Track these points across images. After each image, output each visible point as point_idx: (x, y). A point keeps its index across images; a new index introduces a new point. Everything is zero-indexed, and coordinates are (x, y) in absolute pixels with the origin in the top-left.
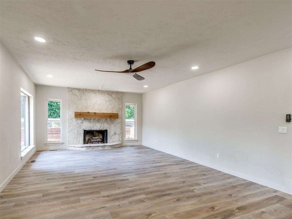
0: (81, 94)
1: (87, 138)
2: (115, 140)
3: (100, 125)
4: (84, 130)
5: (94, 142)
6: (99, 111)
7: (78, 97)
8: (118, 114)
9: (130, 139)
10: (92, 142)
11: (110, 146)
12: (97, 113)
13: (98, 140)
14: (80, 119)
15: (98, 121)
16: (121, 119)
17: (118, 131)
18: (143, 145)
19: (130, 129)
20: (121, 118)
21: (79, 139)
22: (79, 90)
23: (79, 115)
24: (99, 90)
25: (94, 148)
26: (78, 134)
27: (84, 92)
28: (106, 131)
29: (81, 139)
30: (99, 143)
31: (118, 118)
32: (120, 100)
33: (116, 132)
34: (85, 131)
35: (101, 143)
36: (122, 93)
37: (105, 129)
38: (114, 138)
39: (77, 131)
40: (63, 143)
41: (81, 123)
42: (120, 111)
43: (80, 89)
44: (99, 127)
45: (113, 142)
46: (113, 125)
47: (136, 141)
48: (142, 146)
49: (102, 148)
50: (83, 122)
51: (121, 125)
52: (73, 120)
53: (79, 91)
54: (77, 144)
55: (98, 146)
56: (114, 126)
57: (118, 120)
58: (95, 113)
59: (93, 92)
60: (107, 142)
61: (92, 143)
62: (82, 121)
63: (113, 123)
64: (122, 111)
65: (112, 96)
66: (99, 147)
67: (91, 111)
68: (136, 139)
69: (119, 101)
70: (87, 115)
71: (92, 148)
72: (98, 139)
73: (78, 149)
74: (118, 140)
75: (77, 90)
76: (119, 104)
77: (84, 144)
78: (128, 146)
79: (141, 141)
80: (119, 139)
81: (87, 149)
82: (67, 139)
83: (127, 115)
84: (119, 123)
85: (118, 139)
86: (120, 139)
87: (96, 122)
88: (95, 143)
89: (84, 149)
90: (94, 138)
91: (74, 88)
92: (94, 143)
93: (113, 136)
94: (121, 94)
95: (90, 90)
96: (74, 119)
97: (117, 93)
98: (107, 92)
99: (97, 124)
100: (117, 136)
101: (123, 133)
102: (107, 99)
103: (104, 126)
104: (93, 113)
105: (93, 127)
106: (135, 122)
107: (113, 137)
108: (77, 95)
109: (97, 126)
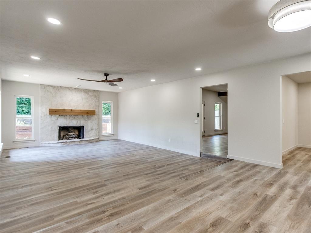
0: (56, 91)
1: (62, 135)
2: (92, 135)
3: (76, 121)
4: (59, 127)
5: (70, 138)
6: (76, 108)
7: (52, 95)
8: (95, 111)
9: (107, 134)
10: (68, 138)
11: (87, 141)
12: (74, 110)
13: (74, 136)
14: (55, 116)
15: (74, 118)
17: (95, 127)
18: (119, 139)
19: (107, 125)
20: (98, 115)
21: (53, 136)
22: (53, 87)
23: (53, 112)
24: (75, 88)
25: (70, 143)
26: (52, 131)
27: (59, 89)
28: (83, 127)
30: (75, 139)
31: (95, 114)
33: (93, 127)
35: (78, 139)
36: (99, 91)
37: (82, 125)
38: (91, 134)
39: (52, 128)
40: (35, 140)
42: (97, 108)
43: (54, 86)
44: (76, 123)
45: (90, 137)
46: (89, 121)
47: (113, 135)
48: (118, 139)
49: (79, 143)
51: (98, 121)
52: (46, 117)
53: (54, 89)
54: (51, 140)
56: (91, 122)
57: (95, 117)
58: (71, 110)
59: (69, 89)
60: (83, 138)
62: (57, 118)
63: (90, 119)
64: (99, 109)
65: (89, 94)
66: (76, 142)
67: (67, 108)
68: (113, 134)
69: (95, 99)
70: (63, 112)
71: (69, 143)
72: (74, 135)
73: (52, 145)
75: (51, 88)
76: (96, 102)
77: (59, 140)
78: (105, 140)
79: (118, 135)
80: (96, 135)
81: (63, 145)
82: (40, 136)
83: (104, 112)
84: (95, 119)
86: (97, 134)
87: (72, 118)
89: (59, 145)
90: (69, 134)
91: (48, 85)
92: (69, 139)
94: (98, 93)
96: (48, 116)
97: (94, 91)
98: (83, 90)
99: (73, 120)
100: (93, 132)
101: (99, 129)
102: (84, 97)
103: (80, 122)
104: (70, 110)
105: (69, 123)
106: (111, 118)
107: (90, 132)
108: (51, 92)
109: (74, 123)
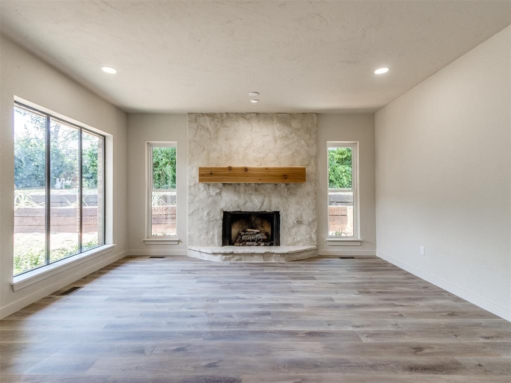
0: (217, 126)
1: (235, 231)
2: (299, 239)
3: (261, 198)
4: (224, 212)
5: (249, 241)
6: (259, 164)
7: (210, 135)
8: (304, 169)
9: (343, 237)
10: (244, 241)
11: (283, 255)
12: (251, 169)
13: (257, 236)
14: (215, 186)
15: (256, 190)
16: (313, 185)
17: (308, 216)
18: (377, 255)
20: (316, 181)
21: (211, 234)
22: (212, 116)
23: (208, 175)
24: (257, 114)
25: (243, 256)
26: (209, 221)
27: (222, 120)
28: (277, 214)
29: (216, 232)
30: (259, 245)
31: (304, 180)
32: (310, 135)
33: (302, 217)
34: (225, 214)
35: (265, 245)
36: (317, 114)
37: (273, 210)
38: (296, 234)
39: (208, 214)
40: (179, 241)
41: (217, 193)
43: (214, 114)
44: (259, 205)
45: (294, 244)
46: (293, 200)
47: (359, 244)
48: (375, 258)
49: (261, 260)
50: (221, 192)
51: (315, 198)
52: (198, 189)
53: (213, 120)
54: (208, 245)
55: (252, 254)
56: (298, 203)
57: (308, 187)
58: (246, 169)
59: (243, 117)
60: (278, 244)
61: (243, 243)
62: (218, 191)
63: (294, 194)
64: (316, 164)
65: (290, 125)
66: (256, 256)
68: (359, 238)
69: (308, 136)
70: (227, 175)
71: (238, 257)
72: (258, 233)
73: (206, 257)
74: (307, 240)
75: (207, 118)
76: (308, 146)
77: (224, 244)
78: (335, 257)
79: (374, 245)
80: (311, 237)
81: (225, 260)
82: (188, 233)
84: (308, 194)
85: (308, 236)
86: (314, 236)
87: (251, 192)
88: (250, 243)
89: (218, 259)
90: (249, 230)
91: (202, 114)
92: (247, 243)
93: (293, 227)
94: (315, 118)
95: (237, 114)
96: (201, 185)
97: (305, 115)
98: (277, 117)
99: (253, 197)
100: (303, 229)
101: (319, 222)
102: (278, 134)
103: (270, 201)
104: (242, 169)
105: (245, 204)
106: (354, 191)
107: (294, 231)
108: (207, 129)
109: (254, 203)
